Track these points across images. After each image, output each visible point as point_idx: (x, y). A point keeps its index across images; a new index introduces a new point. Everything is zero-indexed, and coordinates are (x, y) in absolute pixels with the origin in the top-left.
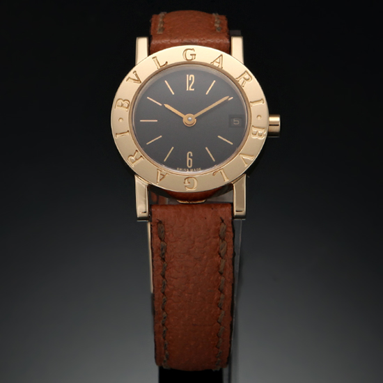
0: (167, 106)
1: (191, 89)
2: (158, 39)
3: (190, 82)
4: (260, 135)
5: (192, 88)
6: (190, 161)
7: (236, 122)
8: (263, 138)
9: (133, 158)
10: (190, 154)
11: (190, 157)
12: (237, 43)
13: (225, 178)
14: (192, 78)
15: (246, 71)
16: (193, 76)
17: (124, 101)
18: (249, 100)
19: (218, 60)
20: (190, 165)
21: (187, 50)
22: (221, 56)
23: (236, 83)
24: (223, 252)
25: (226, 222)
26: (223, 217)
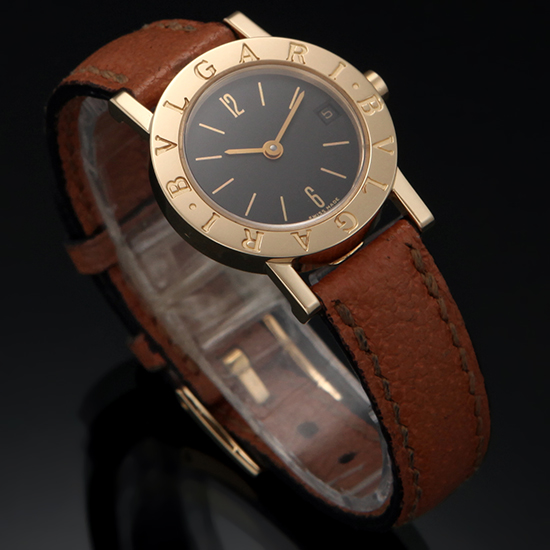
0: (230, 152)
1: (239, 113)
2: (138, 86)
3: (231, 105)
4: (375, 107)
5: (239, 110)
6: (316, 198)
7: (329, 114)
8: (383, 107)
9: (249, 242)
10: (309, 191)
11: (312, 194)
12: (239, 21)
13: (380, 186)
14: (228, 98)
15: (291, 43)
16: (228, 95)
17: (175, 182)
18: (326, 74)
19: (246, 52)
20: (321, 204)
21: (196, 67)
22: (245, 45)
23: (292, 64)
24: (434, 289)
25: (415, 245)
26: (409, 241)
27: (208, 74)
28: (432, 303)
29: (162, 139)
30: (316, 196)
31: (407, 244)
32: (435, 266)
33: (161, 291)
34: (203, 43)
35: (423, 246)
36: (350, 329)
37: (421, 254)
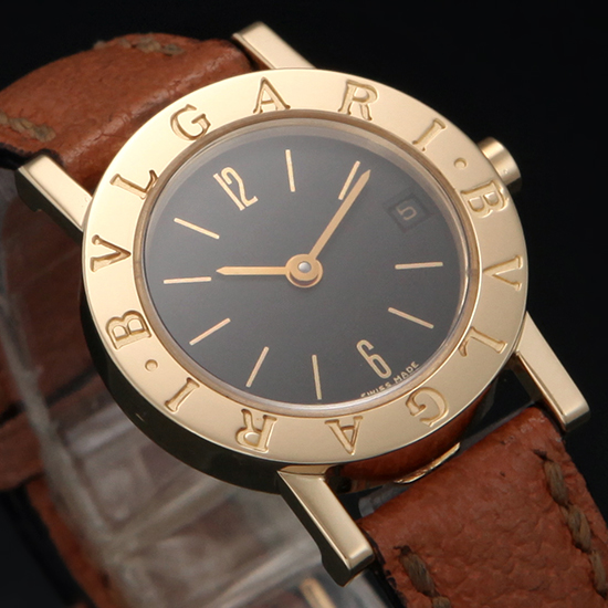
0: (225, 271)
1: (248, 203)
2: (70, 147)
3: (234, 187)
4: (493, 203)
5: (248, 198)
6: (376, 362)
7: (408, 213)
8: (507, 204)
9: (249, 433)
10: (364, 347)
11: (370, 353)
12: (260, 39)
13: (493, 344)
14: (229, 175)
15: (349, 82)
16: (229, 170)
17: (122, 319)
18: (408, 140)
19: (267, 95)
20: (384, 371)
21: (175, 117)
22: (264, 81)
23: (347, 120)
24: (584, 535)
25: (551, 454)
26: (541, 445)
27: (196, 130)
28: (580, 561)
29: (104, 242)
30: (376, 357)
31: (537, 453)
32: (586, 495)
33: (117, 526)
34: (193, 76)
35: (567, 457)
36: (426, 599)
37: (563, 470)
